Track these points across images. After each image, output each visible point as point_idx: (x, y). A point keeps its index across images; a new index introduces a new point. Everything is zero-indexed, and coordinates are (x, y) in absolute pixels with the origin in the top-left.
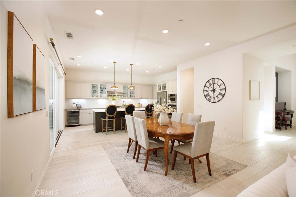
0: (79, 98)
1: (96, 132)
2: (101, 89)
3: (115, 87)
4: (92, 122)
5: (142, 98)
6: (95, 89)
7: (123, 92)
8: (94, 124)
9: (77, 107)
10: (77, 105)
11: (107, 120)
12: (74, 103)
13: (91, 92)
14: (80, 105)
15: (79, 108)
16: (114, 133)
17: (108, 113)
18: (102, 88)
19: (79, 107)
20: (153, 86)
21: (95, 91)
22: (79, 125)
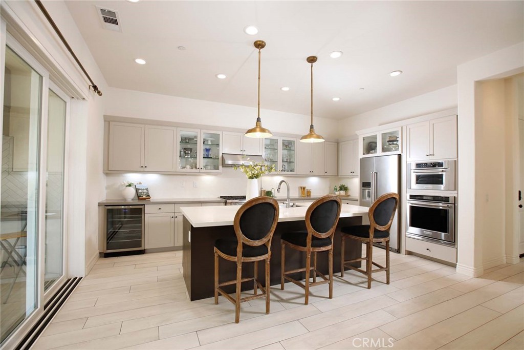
0: (143, 169)
1: (193, 298)
2: (208, 147)
3: (263, 130)
4: (180, 243)
5: (312, 174)
6: (189, 146)
7: (263, 157)
8: (184, 248)
9: (138, 197)
10: (137, 190)
11: (239, 259)
12: (130, 185)
13: (179, 155)
14: (147, 189)
15: (145, 199)
16: (262, 304)
17: (243, 233)
18: (210, 143)
19: (144, 197)
20: (338, 143)
21: (191, 150)
22: (142, 252)
